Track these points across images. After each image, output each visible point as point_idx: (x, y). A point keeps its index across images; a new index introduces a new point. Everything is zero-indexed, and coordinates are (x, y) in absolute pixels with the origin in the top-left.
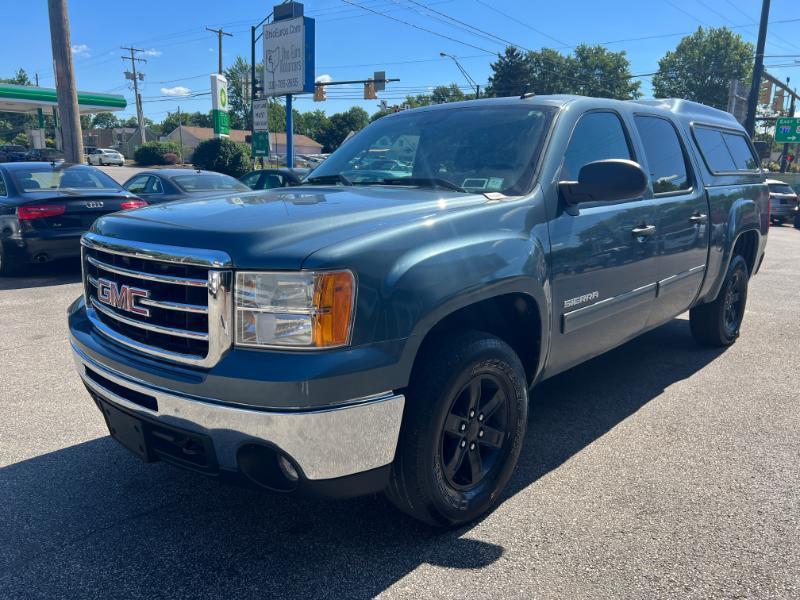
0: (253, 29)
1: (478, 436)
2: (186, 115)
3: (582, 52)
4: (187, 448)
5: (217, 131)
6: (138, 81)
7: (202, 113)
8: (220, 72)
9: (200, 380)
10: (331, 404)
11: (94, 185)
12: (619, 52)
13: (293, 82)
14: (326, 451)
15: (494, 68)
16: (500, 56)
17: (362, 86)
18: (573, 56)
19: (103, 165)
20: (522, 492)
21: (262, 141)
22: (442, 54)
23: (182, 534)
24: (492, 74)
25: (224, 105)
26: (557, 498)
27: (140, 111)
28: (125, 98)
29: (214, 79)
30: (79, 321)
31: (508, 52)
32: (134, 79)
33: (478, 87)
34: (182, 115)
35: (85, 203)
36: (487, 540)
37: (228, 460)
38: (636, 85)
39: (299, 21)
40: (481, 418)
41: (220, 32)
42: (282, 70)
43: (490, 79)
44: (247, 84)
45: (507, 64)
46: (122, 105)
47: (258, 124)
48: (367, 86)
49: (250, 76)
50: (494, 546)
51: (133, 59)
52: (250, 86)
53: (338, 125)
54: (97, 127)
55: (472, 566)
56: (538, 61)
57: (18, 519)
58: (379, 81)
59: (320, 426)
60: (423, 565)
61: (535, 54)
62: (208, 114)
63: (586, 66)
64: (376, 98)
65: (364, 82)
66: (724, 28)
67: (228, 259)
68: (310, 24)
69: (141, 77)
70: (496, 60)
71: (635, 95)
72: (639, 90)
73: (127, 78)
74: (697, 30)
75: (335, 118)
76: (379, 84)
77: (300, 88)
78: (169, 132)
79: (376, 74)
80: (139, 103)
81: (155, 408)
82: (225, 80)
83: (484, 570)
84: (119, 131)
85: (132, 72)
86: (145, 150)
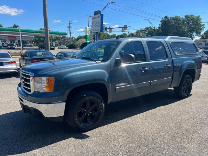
1: (90, 113)
2: (82, 36)
3: (186, 16)
5: (86, 40)
12: (198, 16)
15: (161, 22)
16: (163, 18)
18: (184, 18)
19: (61, 48)
22: (145, 19)
24: (160, 23)
25: (88, 34)
27: (70, 36)
28: (67, 33)
29: (86, 28)
31: (165, 17)
32: (70, 28)
33: (155, 27)
34: (81, 36)
35: (44, 59)
38: (203, 25)
39: (99, 15)
40: (91, 109)
41: (89, 16)
43: (160, 25)
45: (165, 20)
48: (122, 29)
51: (69, 23)
54: (62, 39)
56: (174, 19)
58: (125, 27)
61: (173, 17)
63: (188, 20)
65: (122, 27)
68: (102, 16)
69: (71, 28)
70: (162, 19)
71: (203, 28)
72: (204, 26)
73: (68, 28)
76: (125, 28)
78: (78, 40)
79: (125, 25)
80: (70, 34)
81: (23, 102)
82: (89, 28)
84: (67, 40)
85: (69, 26)
86: (71, 45)
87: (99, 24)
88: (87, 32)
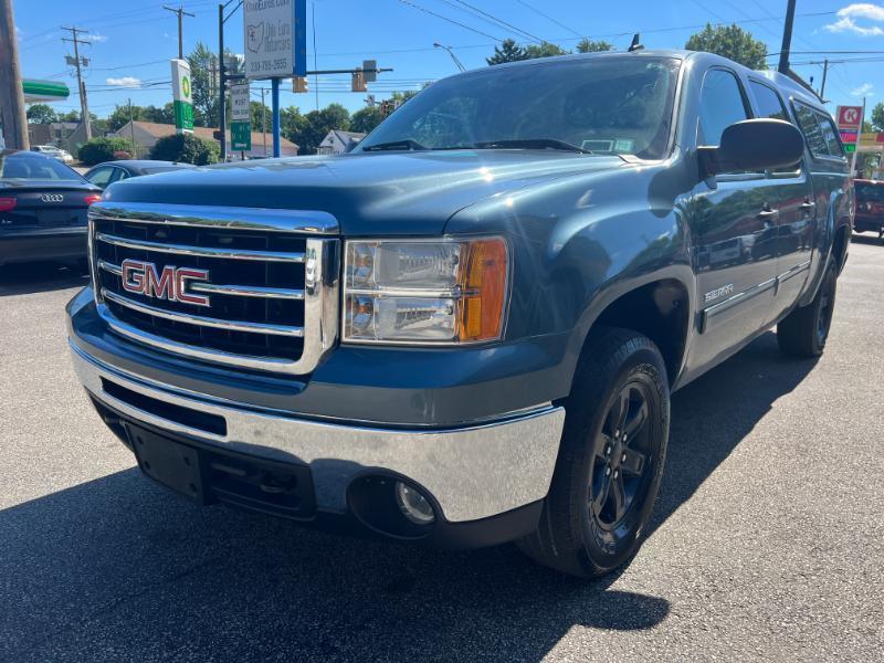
0: (221, 8)
1: (622, 462)
2: (138, 109)
4: (265, 484)
5: (179, 126)
6: (81, 66)
7: (157, 108)
8: (181, 57)
9: (296, 391)
10: (476, 420)
11: (49, 176)
13: (280, 63)
14: (460, 483)
15: (490, 63)
16: (497, 49)
17: (350, 76)
20: (660, 529)
21: (243, 133)
22: (436, 45)
23: (244, 599)
25: (187, 96)
26: (706, 535)
27: (84, 102)
28: (68, 86)
29: (174, 65)
30: (86, 323)
31: (505, 45)
32: (77, 65)
34: (134, 108)
35: (39, 195)
36: (643, 592)
37: (334, 500)
40: (625, 439)
41: (180, 11)
42: (268, 49)
44: (214, 71)
45: (505, 59)
46: (64, 94)
47: (237, 112)
48: (355, 77)
49: (218, 63)
50: (655, 599)
51: (75, 41)
52: (218, 74)
53: (316, 124)
54: (32, 120)
55: (639, 627)
57: (12, 588)
58: (369, 71)
59: (454, 451)
60: (575, 627)
61: (535, 47)
62: (163, 108)
64: (365, 90)
65: (352, 72)
66: (734, 26)
67: (334, 222)
69: (85, 62)
70: (492, 53)
73: (69, 63)
74: (705, 28)
75: (312, 116)
77: (290, 70)
78: (118, 128)
79: (366, 63)
80: (83, 92)
81: (223, 432)
82: (188, 67)
83: (654, 631)
84: (57, 126)
85: (74, 56)
86: (91, 147)
87: (287, 36)
88: (181, 86)
